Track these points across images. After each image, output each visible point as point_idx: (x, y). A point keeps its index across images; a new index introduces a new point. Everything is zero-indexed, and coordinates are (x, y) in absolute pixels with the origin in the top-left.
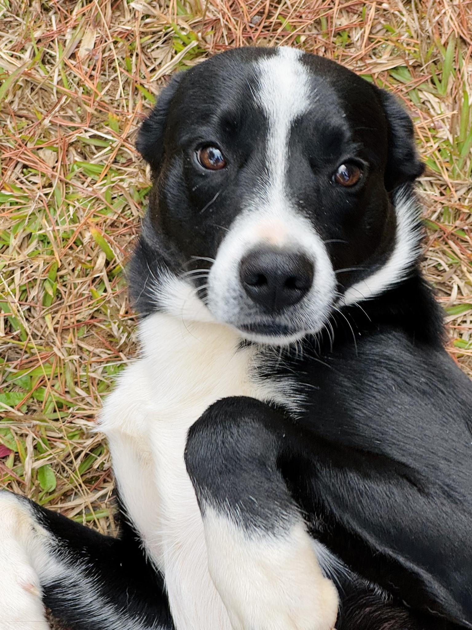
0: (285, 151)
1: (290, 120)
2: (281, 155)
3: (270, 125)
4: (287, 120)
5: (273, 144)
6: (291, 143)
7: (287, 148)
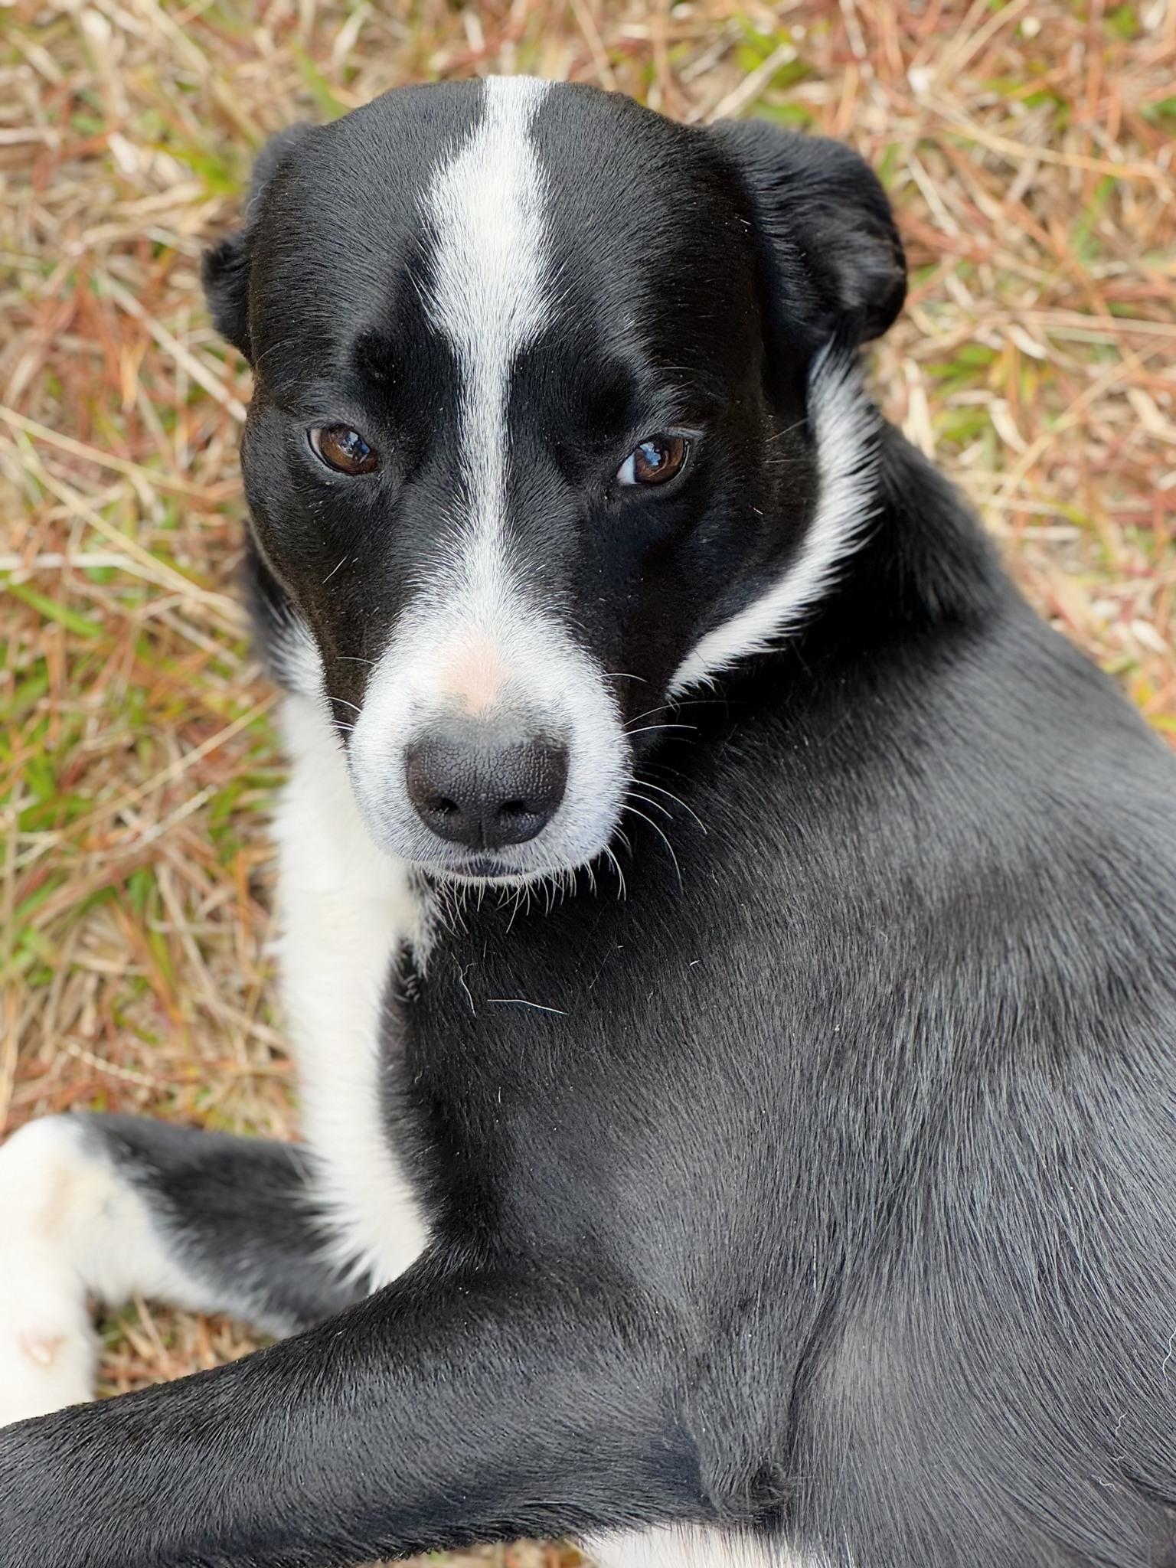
0: (501, 434)
1: (508, 358)
2: (494, 445)
3: (464, 377)
4: (501, 359)
5: (474, 422)
6: (514, 414)
7: (505, 427)
